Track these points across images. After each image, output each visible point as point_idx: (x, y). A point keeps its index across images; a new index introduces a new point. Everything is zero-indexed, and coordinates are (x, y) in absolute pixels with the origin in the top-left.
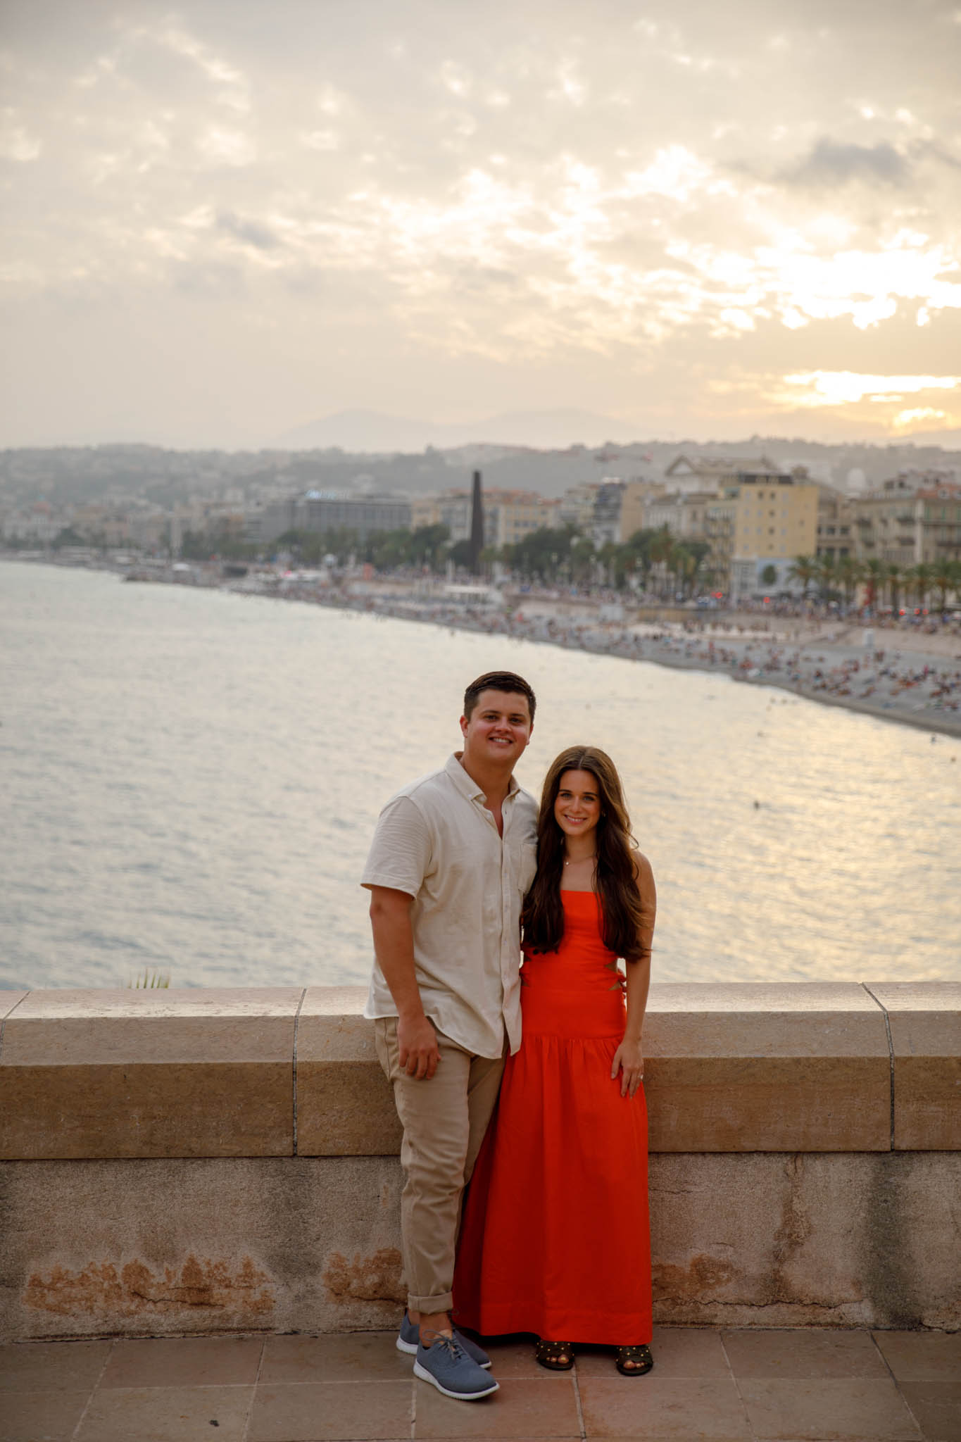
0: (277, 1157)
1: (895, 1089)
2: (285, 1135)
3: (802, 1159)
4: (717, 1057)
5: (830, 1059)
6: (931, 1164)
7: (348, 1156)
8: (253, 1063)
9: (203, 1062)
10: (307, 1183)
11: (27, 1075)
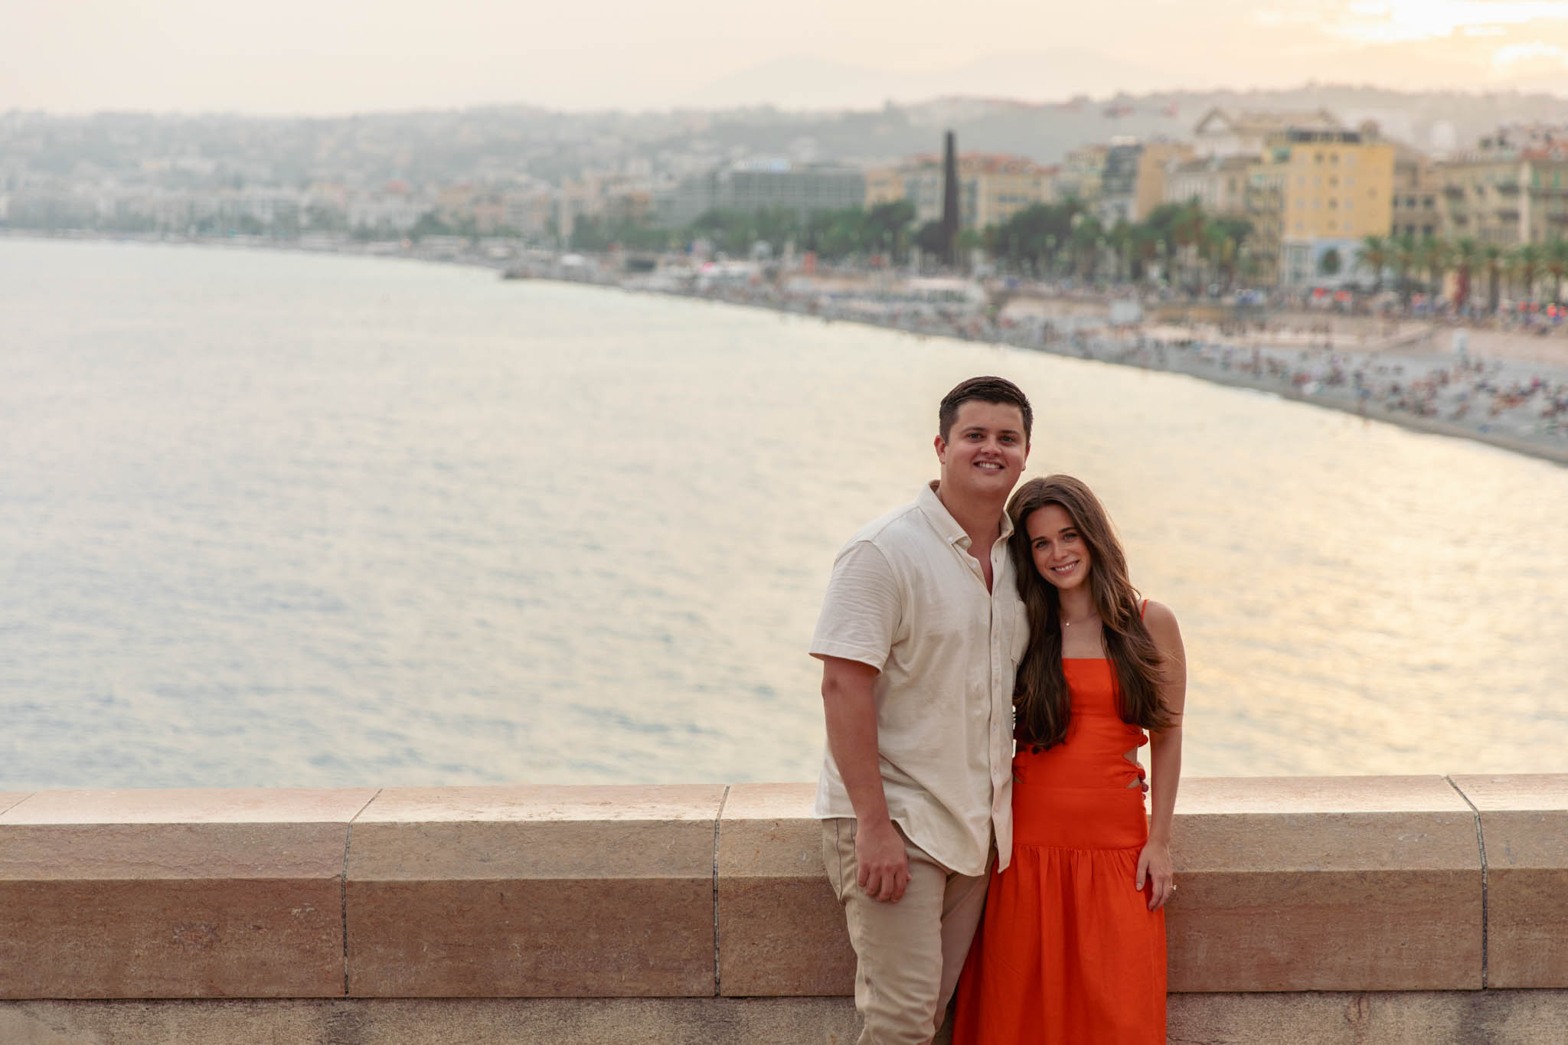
0: (695, 997)
1: (1489, 910)
2: (704, 970)
3: (1368, 1001)
4: (1258, 871)
5: (1404, 873)
6: (1535, 1006)
7: (783, 997)
8: (663, 879)
9: (600, 877)
10: (733, 1030)
11: (380, 893)
